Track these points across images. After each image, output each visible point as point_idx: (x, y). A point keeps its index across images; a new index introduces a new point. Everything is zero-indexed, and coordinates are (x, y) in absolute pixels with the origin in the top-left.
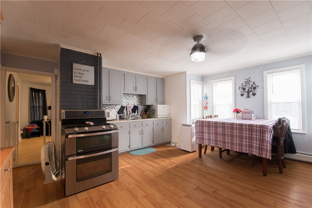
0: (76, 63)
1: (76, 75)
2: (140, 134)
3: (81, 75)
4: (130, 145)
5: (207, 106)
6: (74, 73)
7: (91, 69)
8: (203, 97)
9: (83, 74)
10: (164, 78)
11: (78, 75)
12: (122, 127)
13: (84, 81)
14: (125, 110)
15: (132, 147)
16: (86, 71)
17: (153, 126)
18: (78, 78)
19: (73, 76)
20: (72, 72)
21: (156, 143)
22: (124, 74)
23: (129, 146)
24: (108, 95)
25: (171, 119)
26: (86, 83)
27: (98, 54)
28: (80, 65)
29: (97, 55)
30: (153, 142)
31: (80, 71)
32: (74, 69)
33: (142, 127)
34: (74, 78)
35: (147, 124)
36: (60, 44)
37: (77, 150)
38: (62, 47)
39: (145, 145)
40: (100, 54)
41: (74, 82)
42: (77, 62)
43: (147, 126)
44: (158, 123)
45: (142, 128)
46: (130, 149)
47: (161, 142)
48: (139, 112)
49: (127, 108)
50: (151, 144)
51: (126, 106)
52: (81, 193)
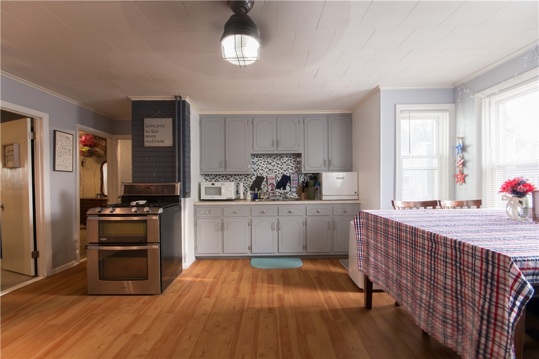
0: (149, 118)
1: (148, 134)
2: (273, 229)
3: (154, 134)
4: (251, 246)
5: (465, 173)
6: (145, 131)
7: (168, 122)
8: (453, 148)
9: (157, 132)
10: (351, 112)
11: (151, 134)
12: (235, 213)
13: (158, 141)
14: (263, 183)
15: (256, 250)
16: (161, 126)
17: (306, 217)
18: (151, 139)
19: (145, 136)
20: (143, 131)
21: (311, 251)
22: (252, 120)
23: (250, 248)
24: (223, 159)
25: (360, 203)
26: (161, 145)
27: (176, 97)
28: (153, 119)
29: (174, 99)
30: (305, 247)
31: (152, 128)
32: (145, 126)
33: (278, 215)
34: (146, 139)
35: (290, 212)
36: (129, 97)
37: (100, 237)
38: (132, 99)
39: (284, 251)
40: (180, 97)
41: (146, 144)
42: (149, 116)
43: (290, 214)
44: (318, 212)
45: (279, 217)
46: (251, 253)
47: (327, 250)
48: (293, 187)
49: (268, 180)
50: (299, 250)
51: (267, 176)
52: (101, 297)
